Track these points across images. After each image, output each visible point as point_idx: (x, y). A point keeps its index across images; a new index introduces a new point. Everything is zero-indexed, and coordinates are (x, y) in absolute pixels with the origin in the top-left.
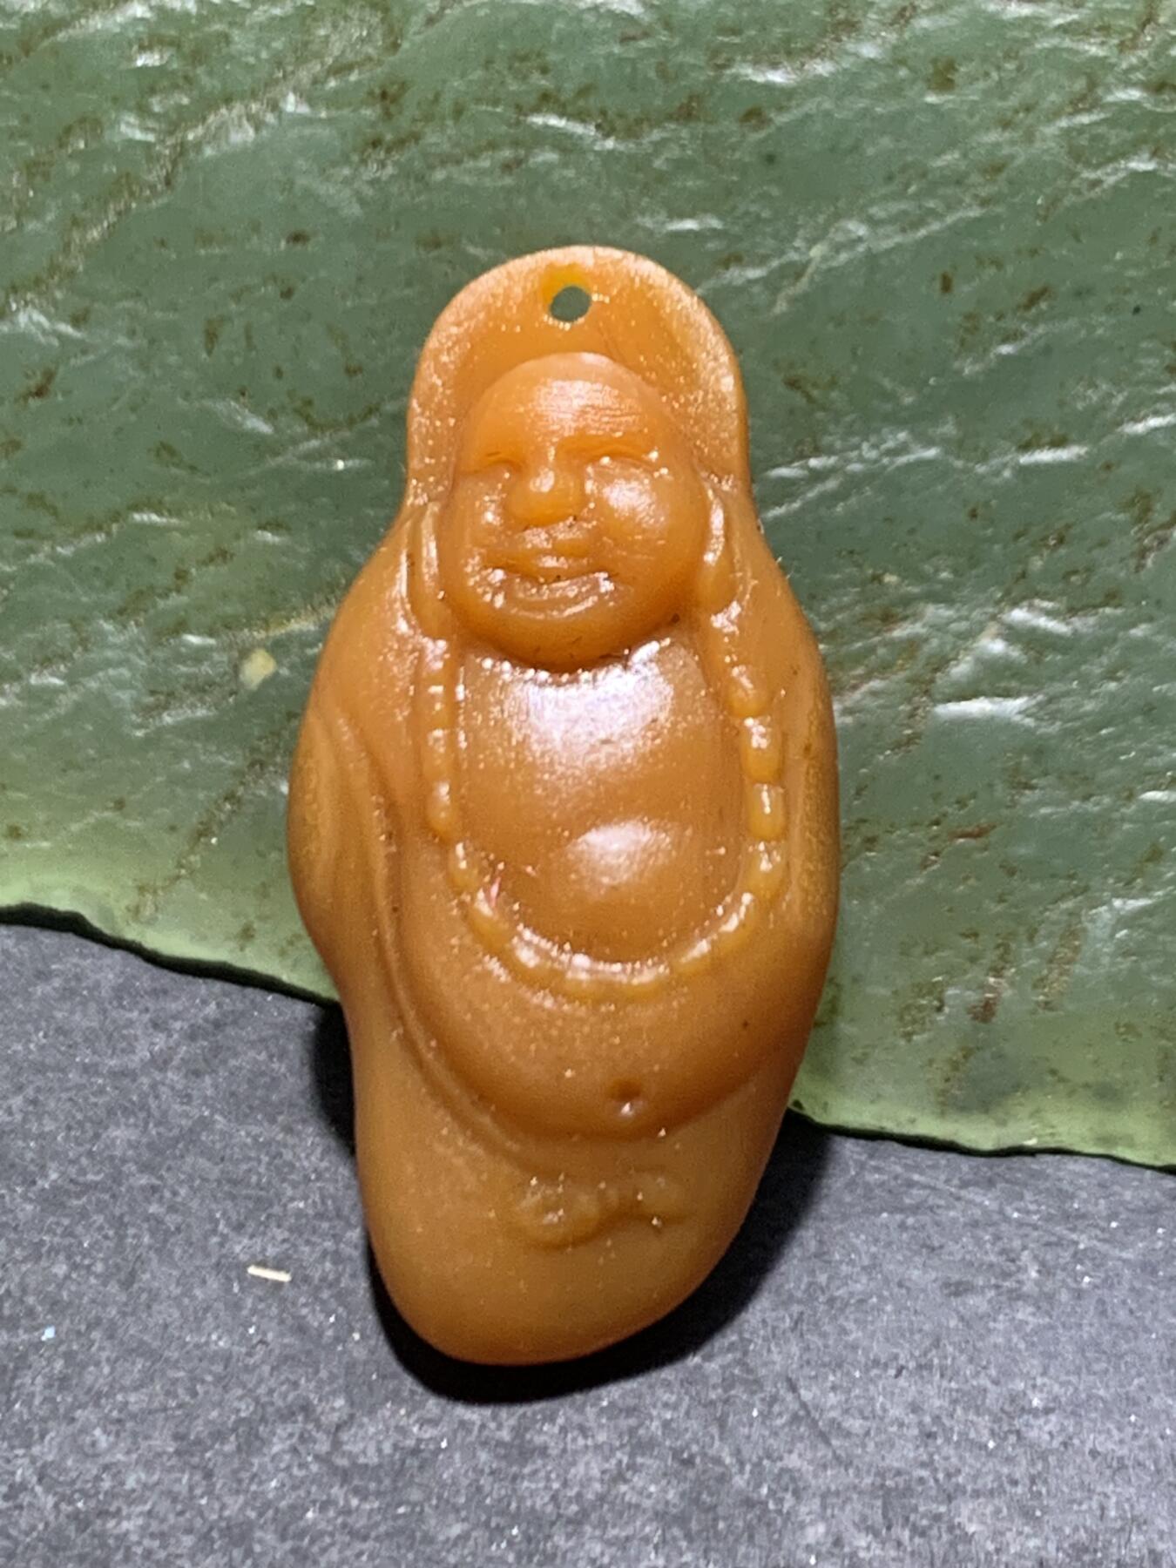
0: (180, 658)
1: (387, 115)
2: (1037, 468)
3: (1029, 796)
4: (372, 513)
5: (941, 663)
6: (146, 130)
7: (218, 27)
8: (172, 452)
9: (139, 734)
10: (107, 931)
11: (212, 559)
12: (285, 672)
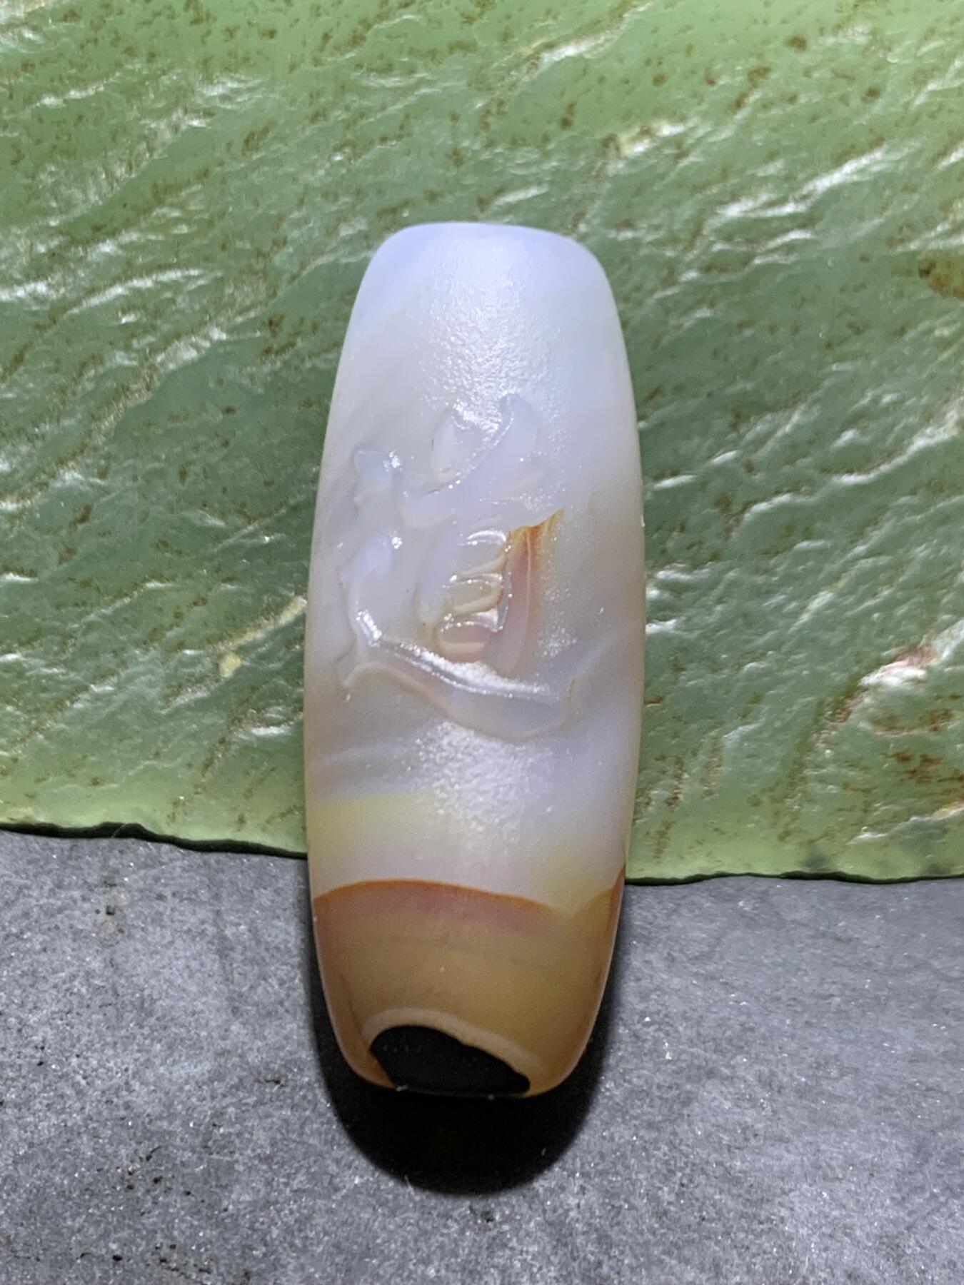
0: (183, 664)
1: (274, 334)
2: (666, 491)
3: (683, 676)
4: (287, 564)
6: (131, 359)
7: (168, 295)
8: (165, 544)
9: (163, 712)
10: (157, 832)
11: (195, 604)
12: (247, 663)
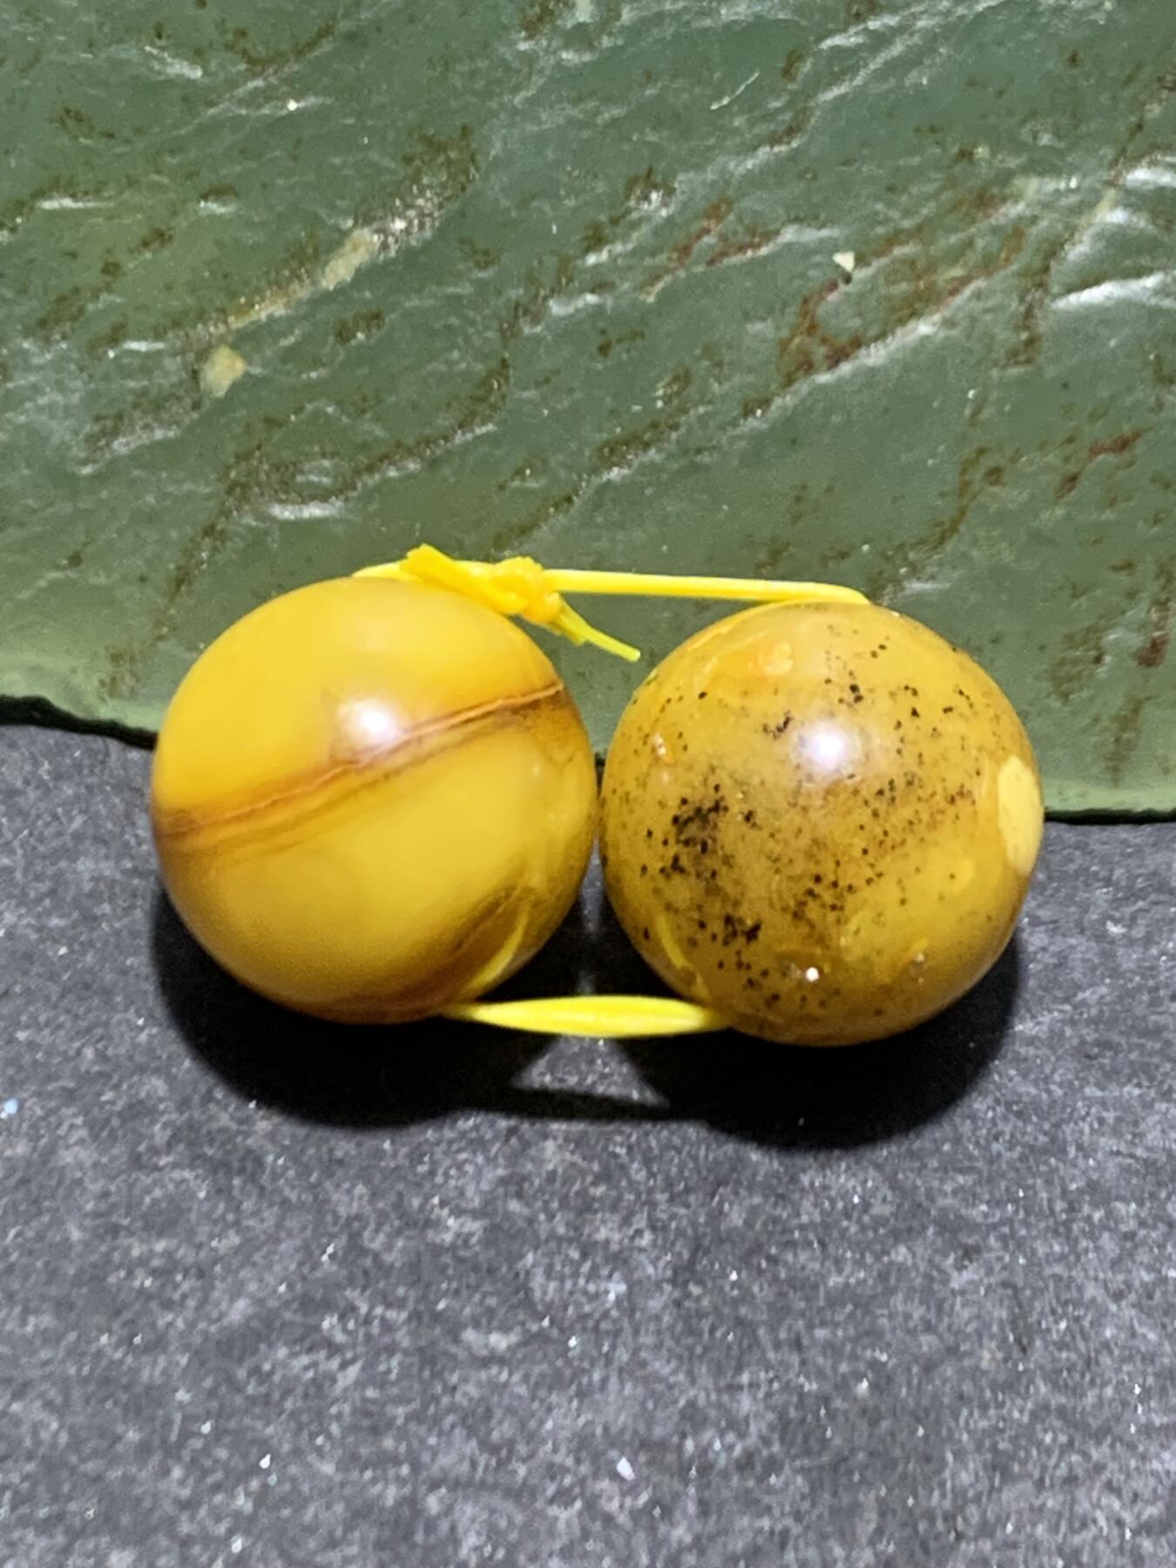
0: (127, 373)
4: (337, 161)
5: (1053, 248)
8: (79, 119)
9: (87, 470)
10: (79, 714)
11: (146, 244)
12: (257, 371)
